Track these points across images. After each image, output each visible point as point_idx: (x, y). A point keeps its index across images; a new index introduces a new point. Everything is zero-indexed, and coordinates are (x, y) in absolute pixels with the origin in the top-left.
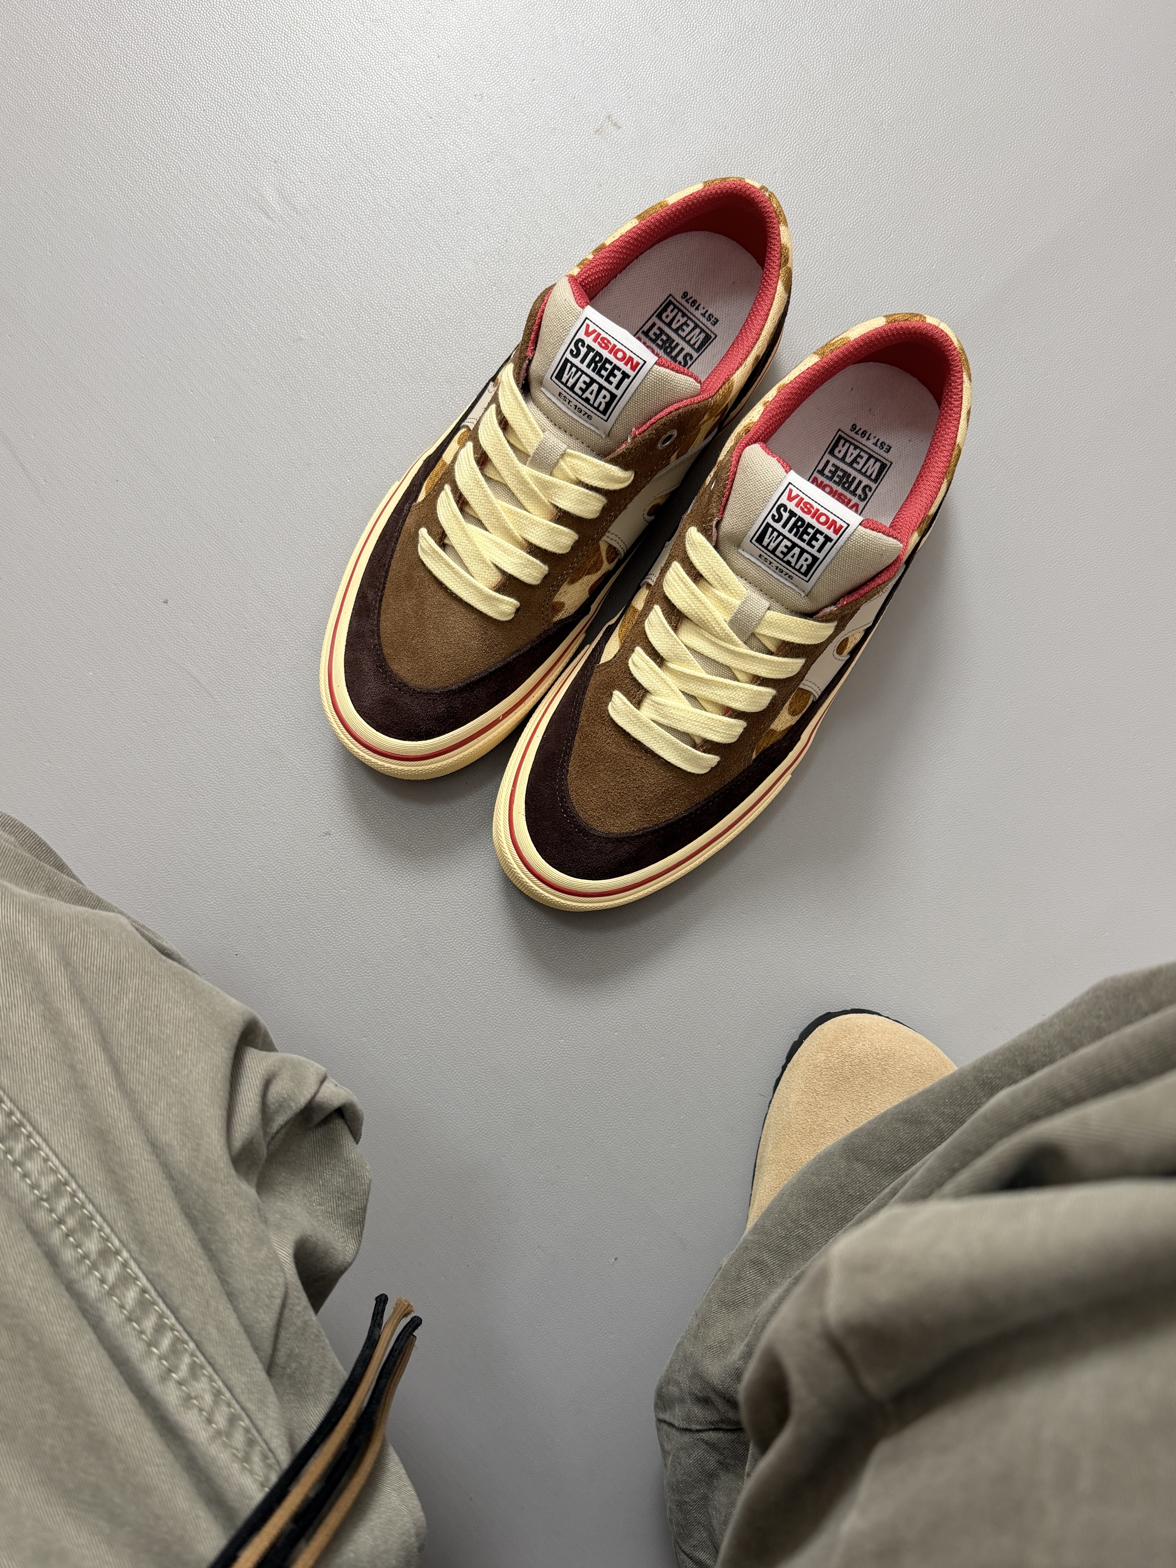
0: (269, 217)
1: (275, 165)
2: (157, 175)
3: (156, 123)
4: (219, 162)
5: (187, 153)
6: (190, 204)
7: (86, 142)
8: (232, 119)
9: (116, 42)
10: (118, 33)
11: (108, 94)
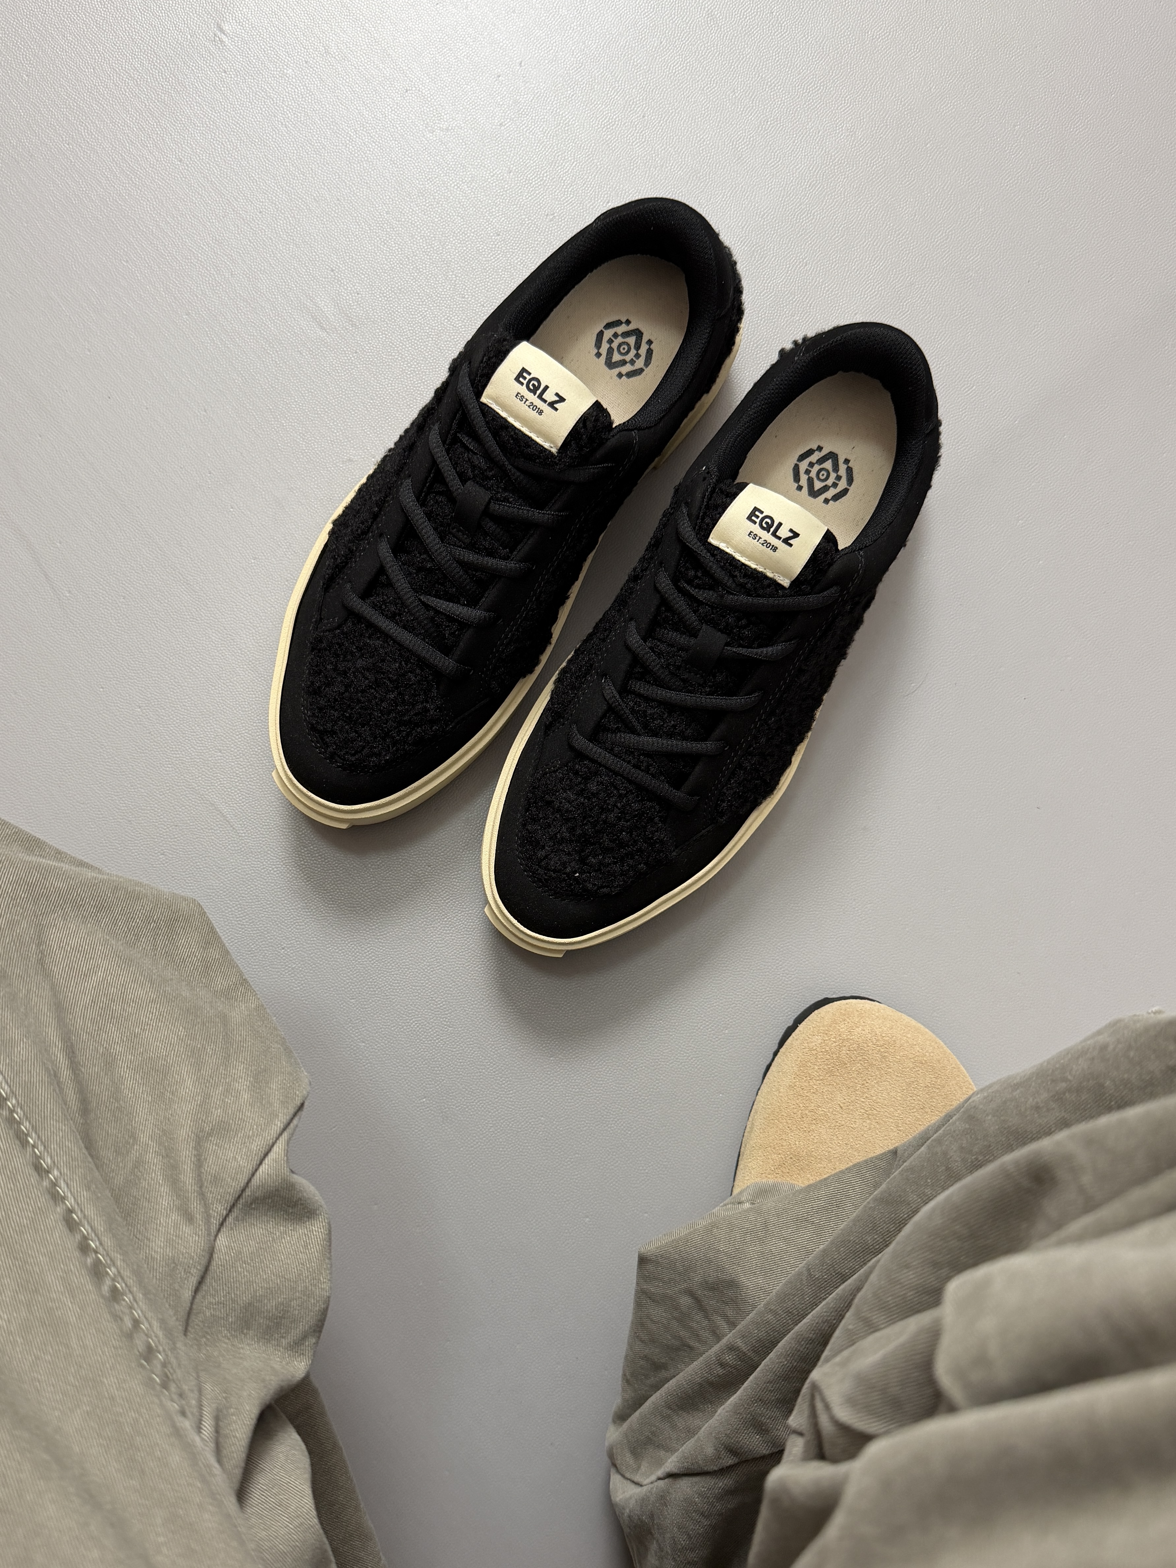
0: (322, 328)
1: (332, 274)
2: (206, 277)
3: (209, 222)
4: (273, 268)
5: (240, 256)
6: (240, 309)
7: (134, 237)
8: (290, 223)
9: (171, 135)
10: (175, 125)
11: (160, 188)
